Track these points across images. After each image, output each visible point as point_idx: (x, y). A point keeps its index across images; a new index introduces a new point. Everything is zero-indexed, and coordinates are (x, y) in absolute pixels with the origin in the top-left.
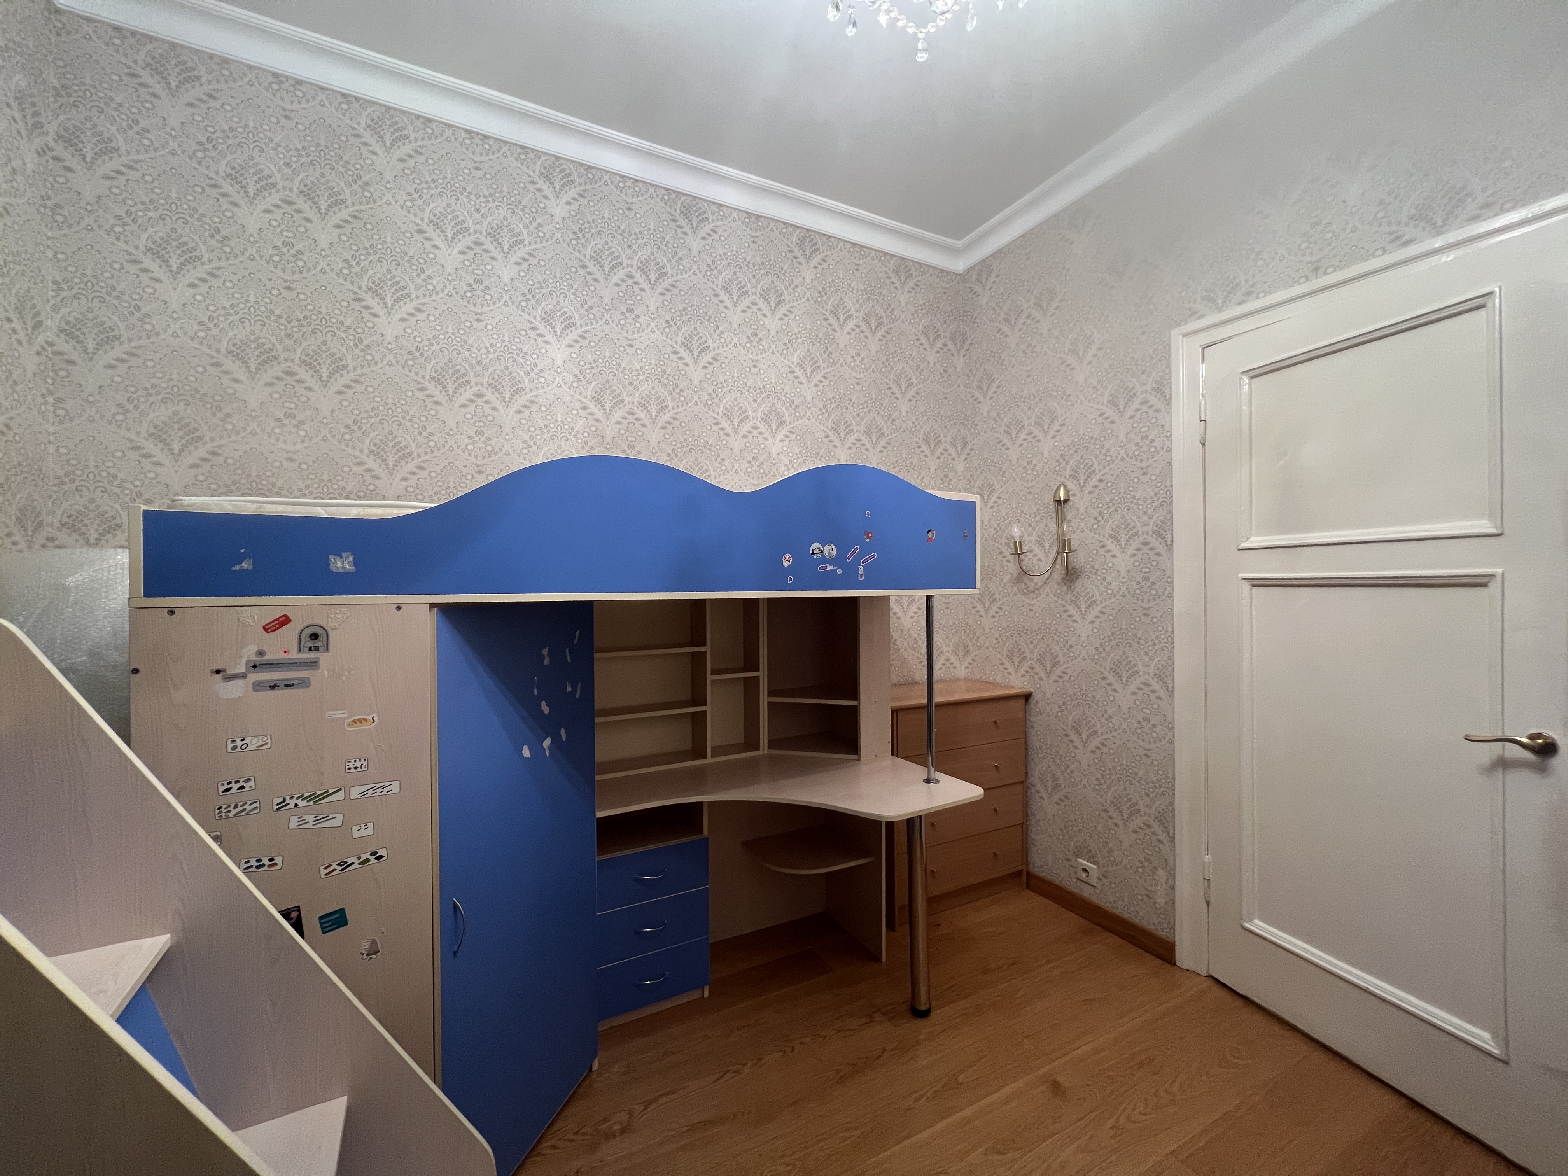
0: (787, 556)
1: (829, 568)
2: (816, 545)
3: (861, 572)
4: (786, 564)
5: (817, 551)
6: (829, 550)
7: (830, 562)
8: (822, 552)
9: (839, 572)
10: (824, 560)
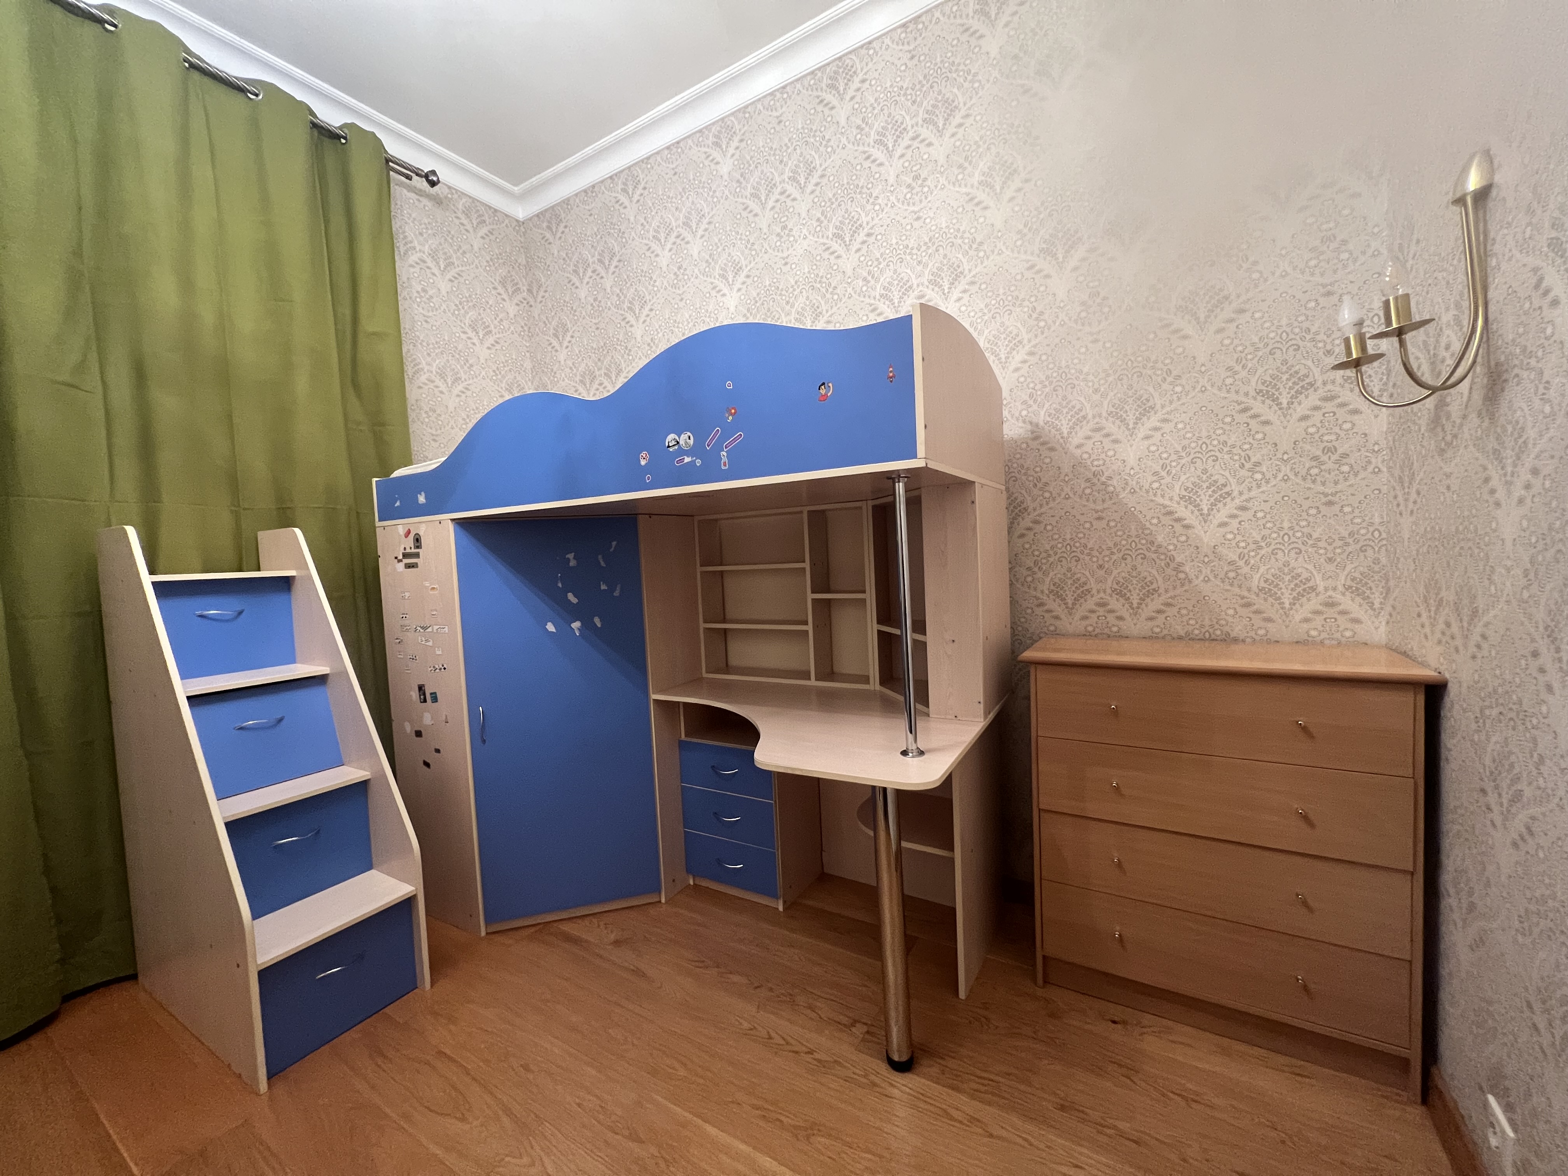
0: (644, 454)
1: (687, 460)
2: (672, 436)
3: (724, 459)
4: (643, 462)
5: (674, 443)
6: (686, 439)
7: (687, 453)
8: (678, 443)
9: (698, 463)
10: (682, 452)
